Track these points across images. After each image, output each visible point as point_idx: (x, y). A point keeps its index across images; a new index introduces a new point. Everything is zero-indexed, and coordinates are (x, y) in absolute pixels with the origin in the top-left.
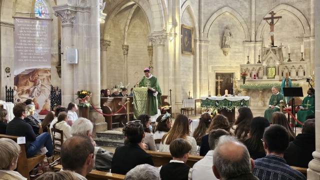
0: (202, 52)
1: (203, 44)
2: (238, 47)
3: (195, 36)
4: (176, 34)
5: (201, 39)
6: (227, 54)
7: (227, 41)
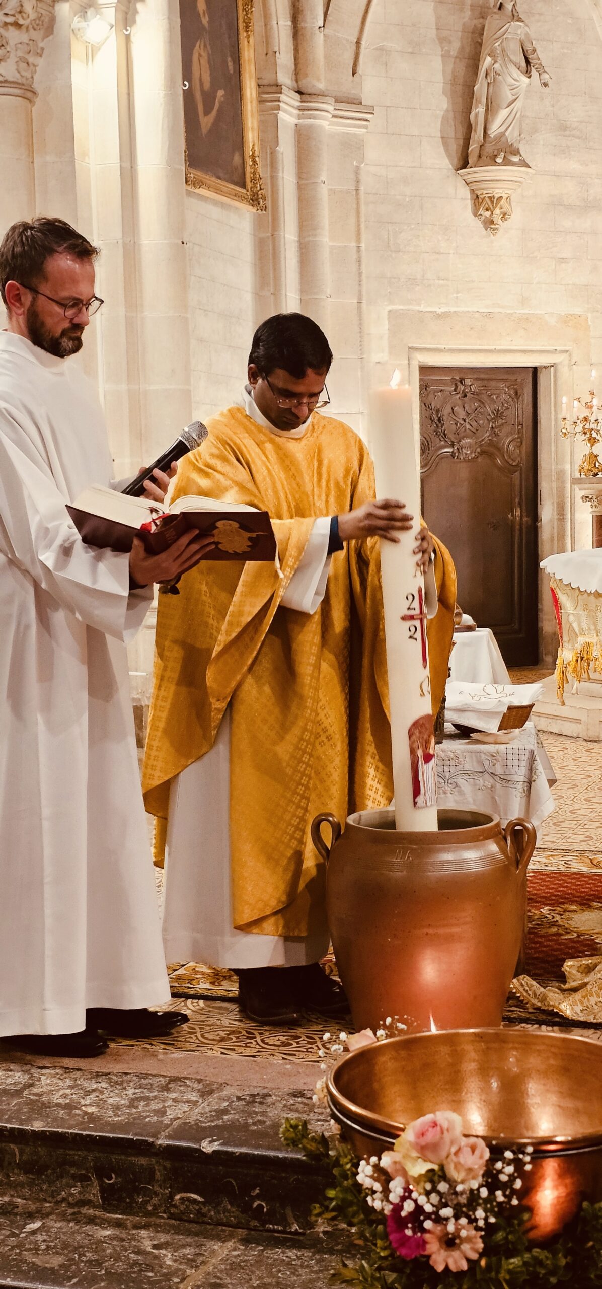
0: (325, 191)
1: (325, 124)
3: (270, 55)
5: (305, 84)
6: (504, 216)
7: (503, 114)
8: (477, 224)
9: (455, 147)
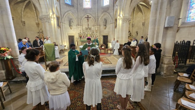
0: (63, 27)
1: (63, 24)
2: (75, 27)
3: (60, 20)
4: (54, 18)
5: (62, 22)
7: (72, 24)
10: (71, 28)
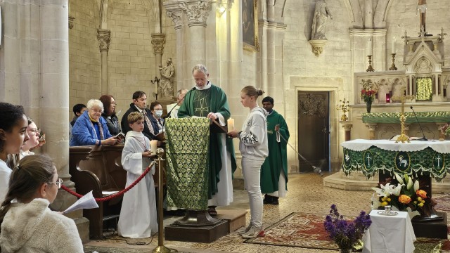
0: (274, 47)
1: (274, 29)
2: (339, 39)
3: (261, 12)
5: (270, 19)
6: (320, 52)
7: (321, 26)
8: (313, 54)
9: (308, 34)
10: (316, 50)
